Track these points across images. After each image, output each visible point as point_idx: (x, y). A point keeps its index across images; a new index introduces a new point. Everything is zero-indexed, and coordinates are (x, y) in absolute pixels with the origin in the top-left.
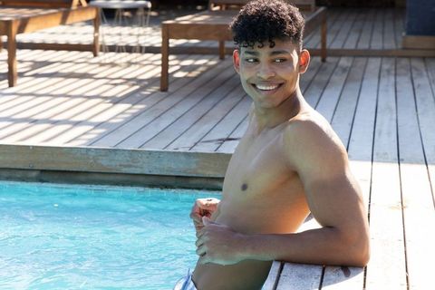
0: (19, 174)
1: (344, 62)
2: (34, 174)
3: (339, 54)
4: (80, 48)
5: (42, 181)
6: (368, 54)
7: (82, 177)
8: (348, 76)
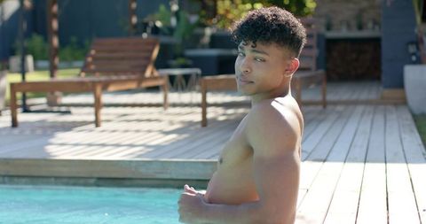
0: (82, 181)
1: (339, 108)
2: (92, 181)
3: (335, 103)
4: (158, 105)
5: (98, 186)
6: (356, 103)
7: (128, 183)
8: (340, 115)
